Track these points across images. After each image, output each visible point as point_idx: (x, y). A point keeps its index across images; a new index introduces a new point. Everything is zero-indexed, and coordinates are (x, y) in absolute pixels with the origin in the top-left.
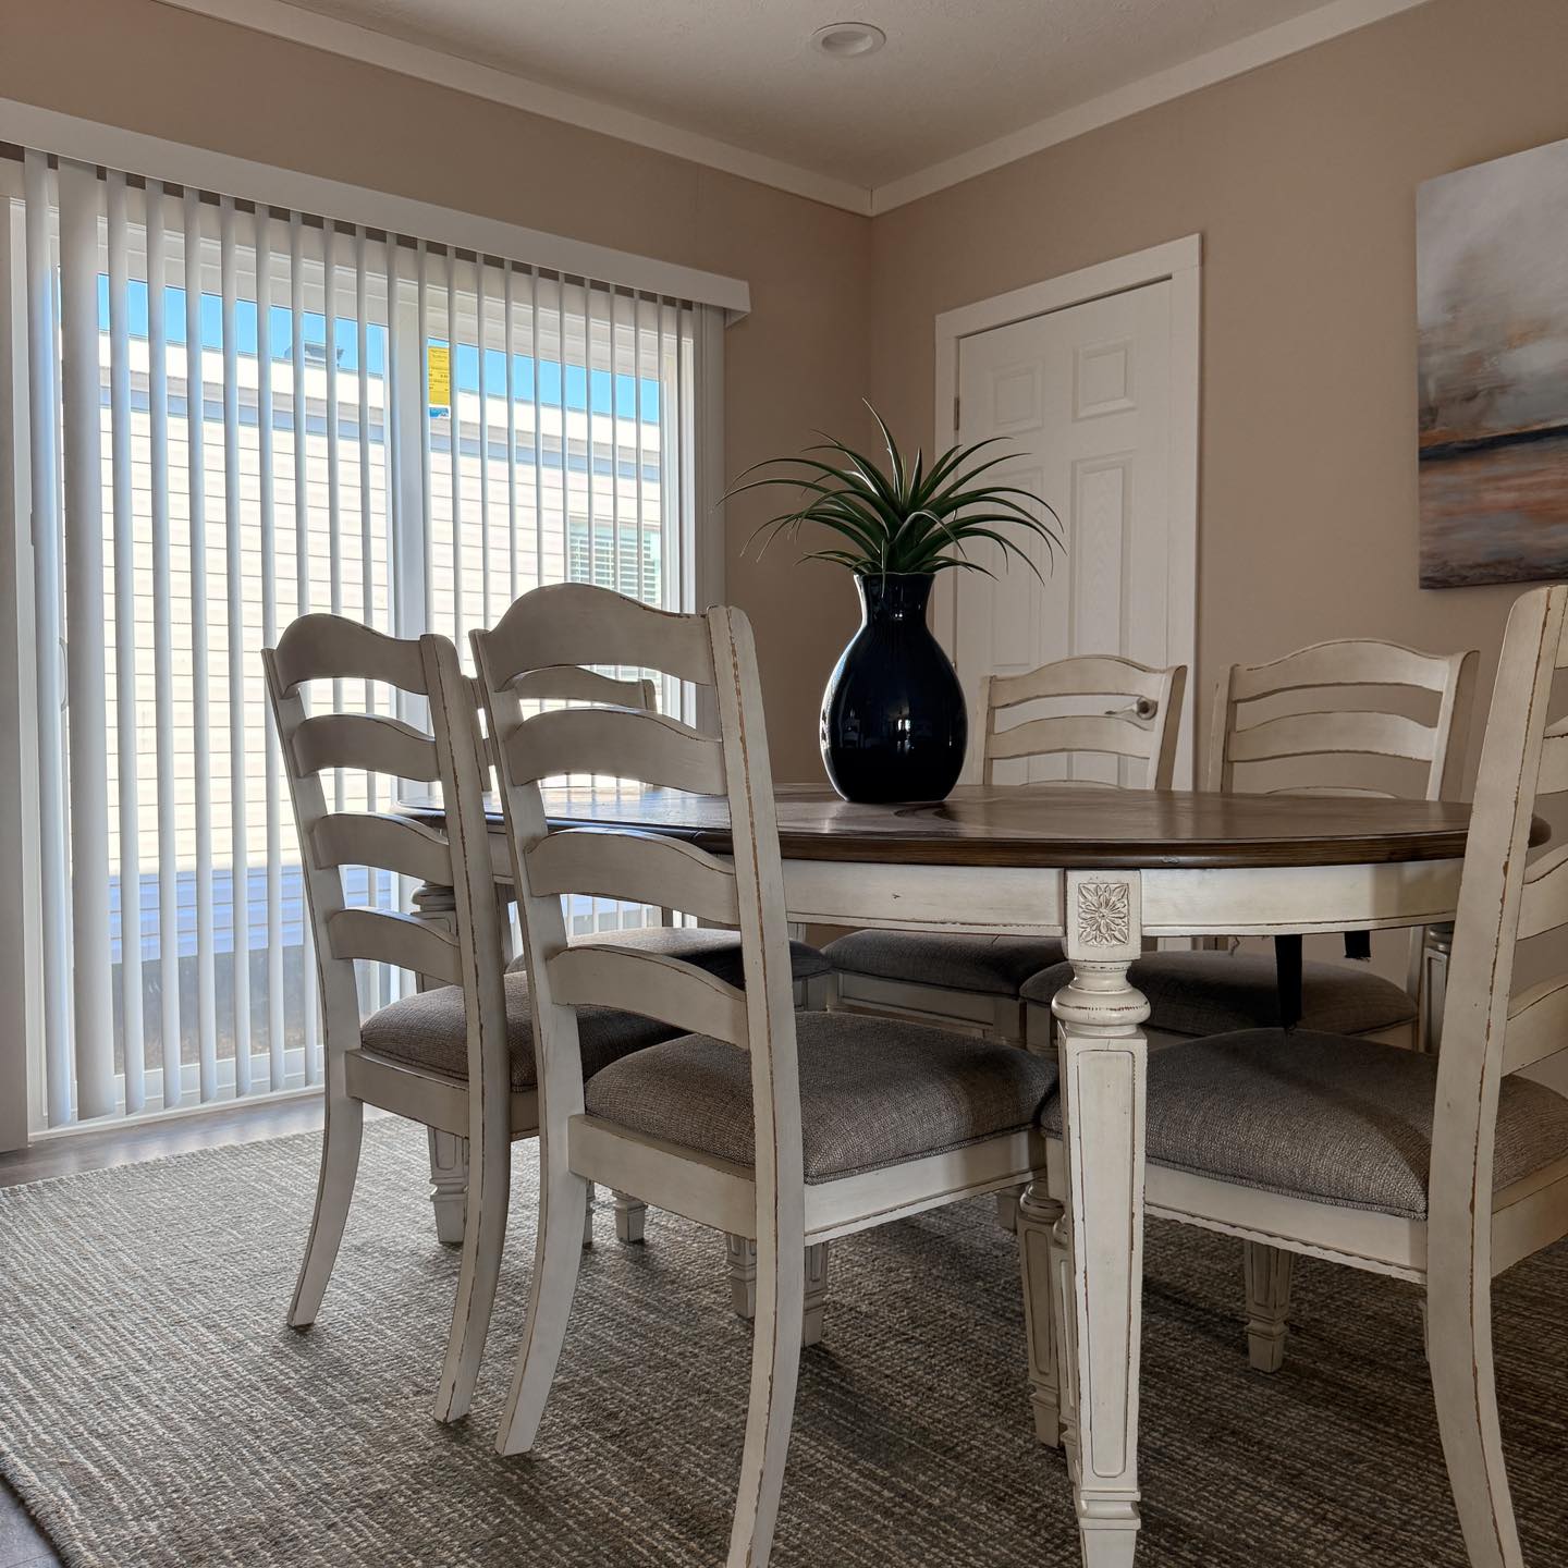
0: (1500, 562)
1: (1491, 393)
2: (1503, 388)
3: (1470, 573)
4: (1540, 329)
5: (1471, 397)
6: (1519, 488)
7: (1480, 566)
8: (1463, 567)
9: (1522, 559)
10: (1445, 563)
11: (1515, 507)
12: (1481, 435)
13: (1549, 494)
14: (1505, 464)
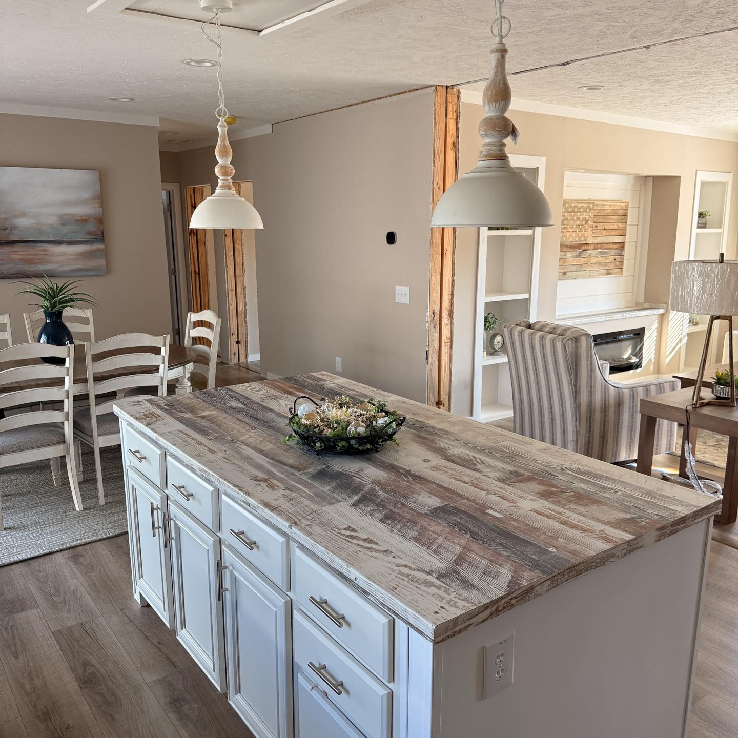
0: (19, 273)
1: (11, 229)
2: (15, 228)
3: (10, 276)
4: (23, 215)
5: (6, 229)
6: (22, 255)
7: (13, 274)
8: (8, 274)
9: (24, 273)
10: (2, 273)
11: (21, 259)
12: (10, 240)
13: (31, 257)
14: (17, 248)
